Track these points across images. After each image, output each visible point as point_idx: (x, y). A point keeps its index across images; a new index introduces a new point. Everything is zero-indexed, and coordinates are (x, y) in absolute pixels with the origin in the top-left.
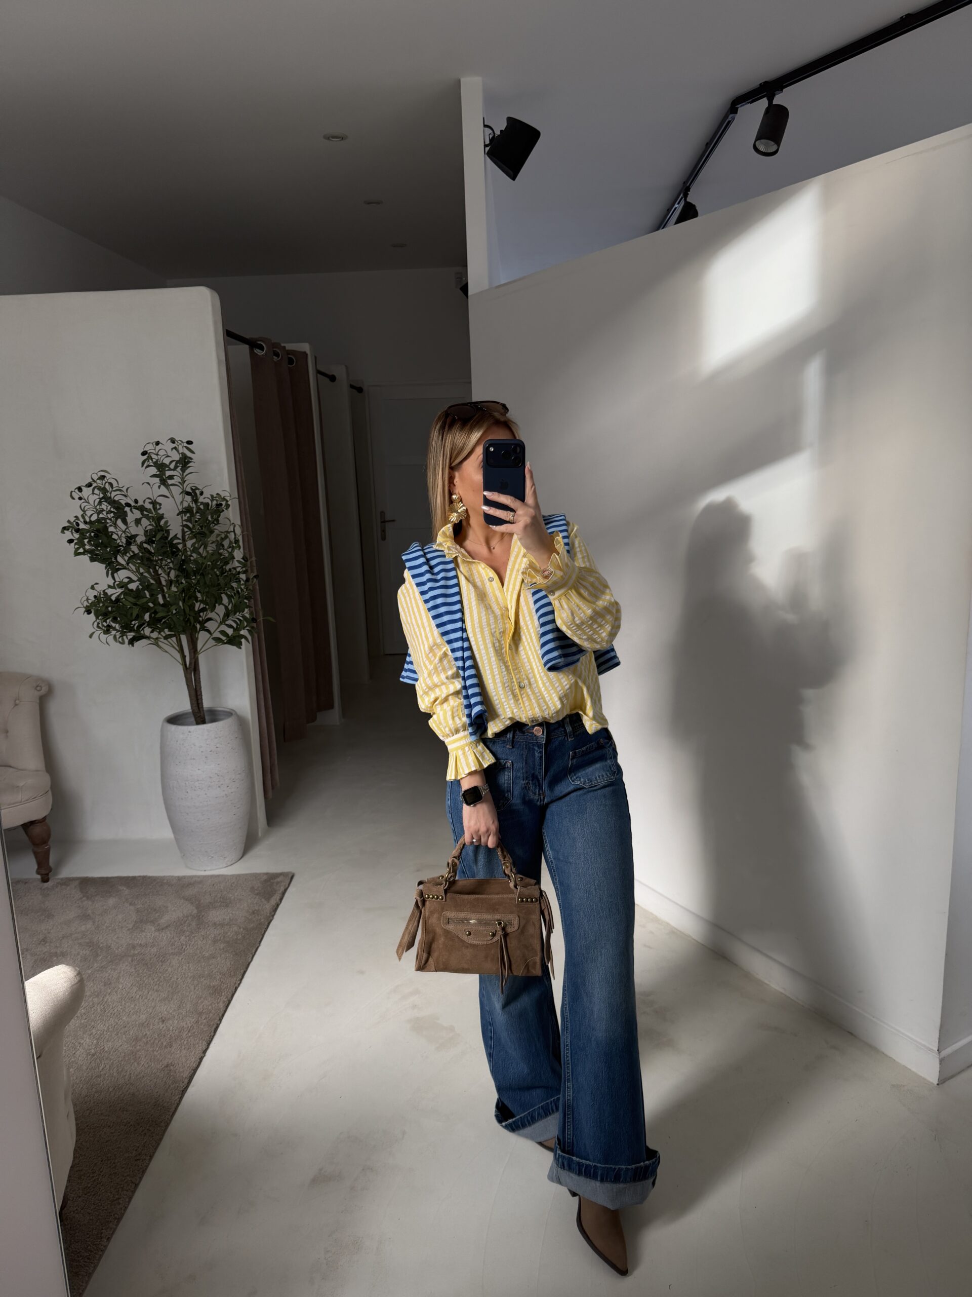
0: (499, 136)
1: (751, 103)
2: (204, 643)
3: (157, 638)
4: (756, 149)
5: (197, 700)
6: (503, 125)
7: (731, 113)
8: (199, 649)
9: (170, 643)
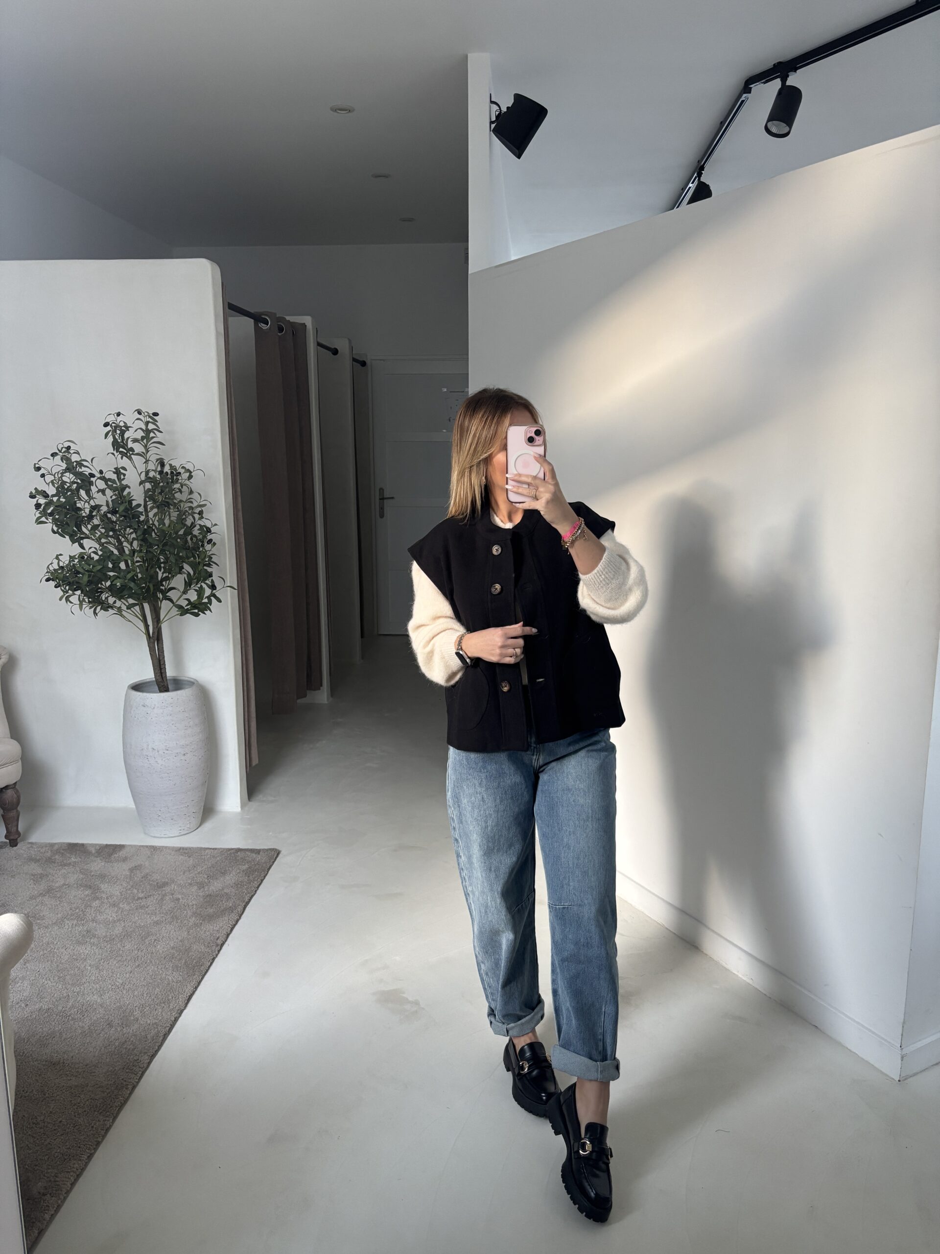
0: (505, 112)
1: (765, 83)
2: (167, 612)
3: (120, 607)
4: (767, 130)
5: (161, 669)
6: (510, 102)
7: (745, 93)
8: (161, 619)
9: (134, 613)
